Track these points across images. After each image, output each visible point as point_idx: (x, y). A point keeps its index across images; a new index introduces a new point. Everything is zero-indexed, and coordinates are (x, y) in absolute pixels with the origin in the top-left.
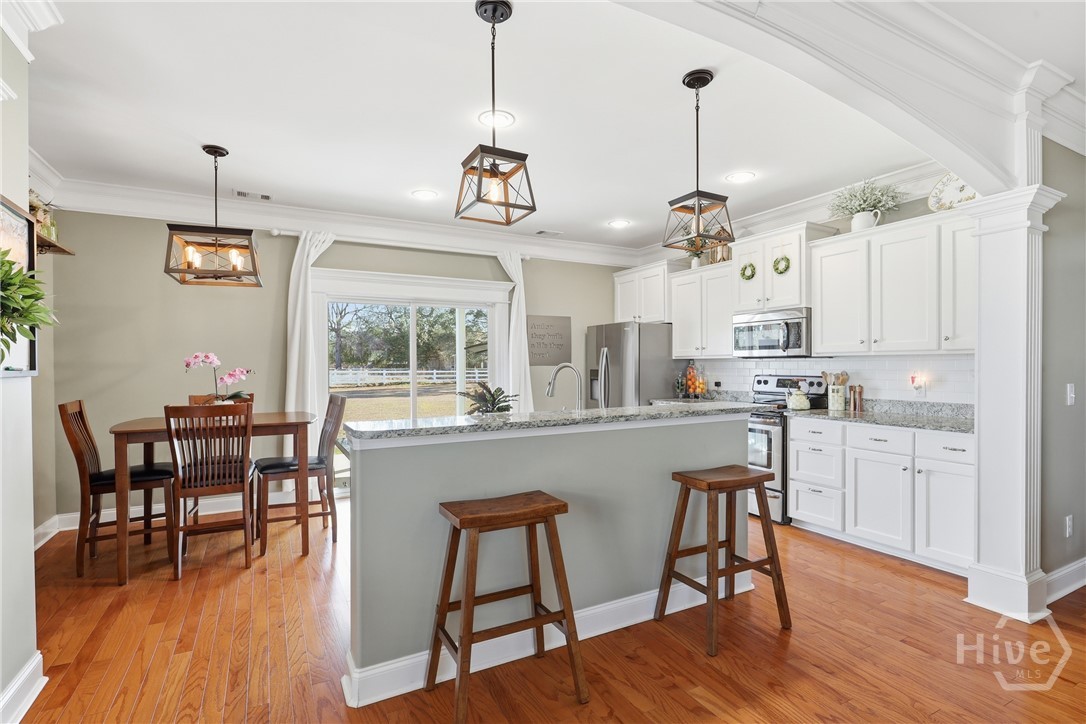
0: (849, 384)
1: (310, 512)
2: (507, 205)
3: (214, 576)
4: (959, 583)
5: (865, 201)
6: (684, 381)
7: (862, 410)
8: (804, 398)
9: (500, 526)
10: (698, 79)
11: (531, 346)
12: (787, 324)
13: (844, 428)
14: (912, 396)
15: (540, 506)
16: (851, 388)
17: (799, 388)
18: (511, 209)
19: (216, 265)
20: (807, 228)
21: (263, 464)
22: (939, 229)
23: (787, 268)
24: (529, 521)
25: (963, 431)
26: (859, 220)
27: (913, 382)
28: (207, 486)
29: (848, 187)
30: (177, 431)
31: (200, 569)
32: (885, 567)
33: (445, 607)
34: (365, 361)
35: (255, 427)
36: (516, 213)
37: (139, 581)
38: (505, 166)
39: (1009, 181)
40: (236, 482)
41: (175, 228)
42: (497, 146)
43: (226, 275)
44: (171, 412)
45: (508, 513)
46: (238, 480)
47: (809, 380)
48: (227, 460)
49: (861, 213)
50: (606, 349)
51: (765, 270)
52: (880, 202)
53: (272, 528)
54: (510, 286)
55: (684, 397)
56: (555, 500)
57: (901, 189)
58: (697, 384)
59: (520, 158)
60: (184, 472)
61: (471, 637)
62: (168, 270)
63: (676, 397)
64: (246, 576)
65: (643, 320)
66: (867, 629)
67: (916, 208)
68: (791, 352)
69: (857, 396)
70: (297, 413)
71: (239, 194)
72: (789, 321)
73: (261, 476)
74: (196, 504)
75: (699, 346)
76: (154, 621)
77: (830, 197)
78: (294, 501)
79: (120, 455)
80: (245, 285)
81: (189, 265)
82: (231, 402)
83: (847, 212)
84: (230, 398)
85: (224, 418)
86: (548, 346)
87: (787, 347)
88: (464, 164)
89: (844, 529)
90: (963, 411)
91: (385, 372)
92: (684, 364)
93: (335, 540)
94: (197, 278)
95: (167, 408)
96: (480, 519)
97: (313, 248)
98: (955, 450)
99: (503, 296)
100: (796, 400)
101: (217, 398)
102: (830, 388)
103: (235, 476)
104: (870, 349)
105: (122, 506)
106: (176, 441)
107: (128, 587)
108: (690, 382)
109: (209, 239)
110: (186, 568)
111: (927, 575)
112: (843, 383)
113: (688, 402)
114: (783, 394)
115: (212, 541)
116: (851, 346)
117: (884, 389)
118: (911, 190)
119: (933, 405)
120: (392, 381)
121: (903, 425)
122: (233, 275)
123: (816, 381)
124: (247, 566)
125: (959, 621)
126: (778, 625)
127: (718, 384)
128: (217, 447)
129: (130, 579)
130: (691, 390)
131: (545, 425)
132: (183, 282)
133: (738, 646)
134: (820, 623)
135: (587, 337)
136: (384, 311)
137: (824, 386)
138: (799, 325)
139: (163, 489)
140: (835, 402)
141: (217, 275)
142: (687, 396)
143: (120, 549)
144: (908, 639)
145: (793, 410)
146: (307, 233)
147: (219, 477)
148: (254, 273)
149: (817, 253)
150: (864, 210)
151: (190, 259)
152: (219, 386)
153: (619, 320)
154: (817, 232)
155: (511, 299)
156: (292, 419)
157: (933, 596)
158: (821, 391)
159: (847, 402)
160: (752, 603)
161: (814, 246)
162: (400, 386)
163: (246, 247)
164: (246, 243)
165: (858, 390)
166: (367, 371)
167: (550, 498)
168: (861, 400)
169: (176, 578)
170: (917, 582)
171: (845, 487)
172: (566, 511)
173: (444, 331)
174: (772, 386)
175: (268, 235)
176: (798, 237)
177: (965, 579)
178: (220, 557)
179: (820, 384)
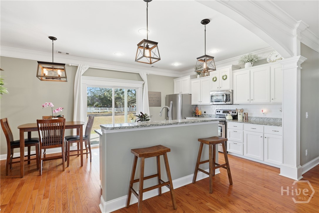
0: (244, 112)
1: (83, 153)
2: (151, 58)
3: (53, 174)
4: (278, 170)
5: (249, 59)
6: (195, 111)
7: (248, 120)
8: (231, 116)
9: (150, 156)
10: (206, 22)
11: (149, 101)
12: (226, 95)
13: (243, 125)
14: (262, 116)
15: (162, 150)
16: (245, 113)
17: (229, 113)
18: (152, 59)
19: (53, 74)
20: (232, 67)
21: (68, 138)
22: (270, 68)
23: (226, 78)
24: (158, 155)
25: (278, 126)
26: (247, 65)
27: (262, 112)
28: (50, 145)
29: (244, 55)
30: (41, 128)
31: (48, 172)
32: (256, 165)
33: (133, 181)
34: (93, 105)
35: (66, 126)
36: (154, 60)
37: (28, 176)
38: (151, 46)
39: (292, 55)
40: (60, 144)
41: (39, 63)
42: (148, 40)
43: (56, 78)
44: (39, 121)
45: (153, 152)
46: (61, 143)
47: (232, 111)
48: (55, 137)
49: (248, 63)
50: (172, 102)
51: (219, 79)
52: (253, 59)
53: (70, 158)
54: (143, 82)
55: (195, 116)
56: (166, 148)
57: (259, 56)
58: (199, 112)
59: (156, 43)
60: (43, 141)
61: (142, 191)
62: (37, 76)
63: (192, 116)
64: (64, 174)
65: (183, 93)
66: (253, 183)
67: (263, 61)
68: (227, 103)
69: (246, 116)
70: (77, 122)
71: (59, 52)
72: (227, 94)
73: (67, 142)
74: (45, 151)
75: (200, 101)
76: (34, 189)
77: (239, 58)
78: (77, 149)
79: (21, 135)
80: (62, 81)
81: (44, 75)
82: (57, 118)
83: (243, 62)
84: (57, 117)
85: (56, 123)
86: (155, 101)
87: (226, 102)
88: (138, 45)
89: (243, 155)
90: (276, 120)
91: (100, 108)
92: (195, 106)
93: (91, 161)
94: (46, 79)
95: (37, 120)
96: (145, 154)
97: (82, 69)
98: (276, 131)
99: (141, 86)
100: (229, 117)
101: (53, 117)
102: (238, 113)
103: (60, 142)
104: (250, 102)
105: (22, 152)
106: (40, 131)
107: (24, 178)
108: (197, 112)
109: (50, 66)
110: (43, 171)
111: (268, 167)
112: (242, 112)
113: (196, 118)
114: (225, 115)
115: (51, 163)
116: (245, 101)
117: (254, 114)
118: (262, 56)
119: (268, 118)
120: (102, 111)
121: (261, 124)
122: (59, 78)
123: (234, 111)
124: (63, 170)
125: (279, 180)
126: (229, 183)
127: (205, 112)
128: (52, 133)
129: (25, 175)
130: (197, 114)
131: (162, 125)
132: (42, 80)
133: (218, 190)
134: (240, 182)
135: (166, 98)
136: (99, 90)
137: (237, 113)
138: (230, 95)
139: (35, 146)
140: (240, 117)
141: (53, 78)
142: (196, 116)
143: (21, 166)
144: (266, 186)
145: (228, 120)
146: (80, 65)
147: (54, 142)
148: (66, 77)
149: (235, 74)
150: (248, 62)
151: (45, 73)
152: (53, 113)
153: (175, 93)
154: (236, 68)
155: (143, 86)
156: (75, 124)
157: (271, 174)
158: (236, 114)
159: (243, 118)
160: (220, 177)
161: (234, 72)
162: (104, 113)
163: (63, 69)
164: (63, 68)
165: (246, 114)
166: (94, 108)
167: (164, 147)
168: (247, 117)
169: (40, 175)
170: (265, 169)
171: (244, 142)
172: (170, 151)
173: (118, 96)
174: (221, 113)
175: (68, 65)
176: (229, 69)
177: (279, 169)
178: (54, 168)
179: (235, 112)
